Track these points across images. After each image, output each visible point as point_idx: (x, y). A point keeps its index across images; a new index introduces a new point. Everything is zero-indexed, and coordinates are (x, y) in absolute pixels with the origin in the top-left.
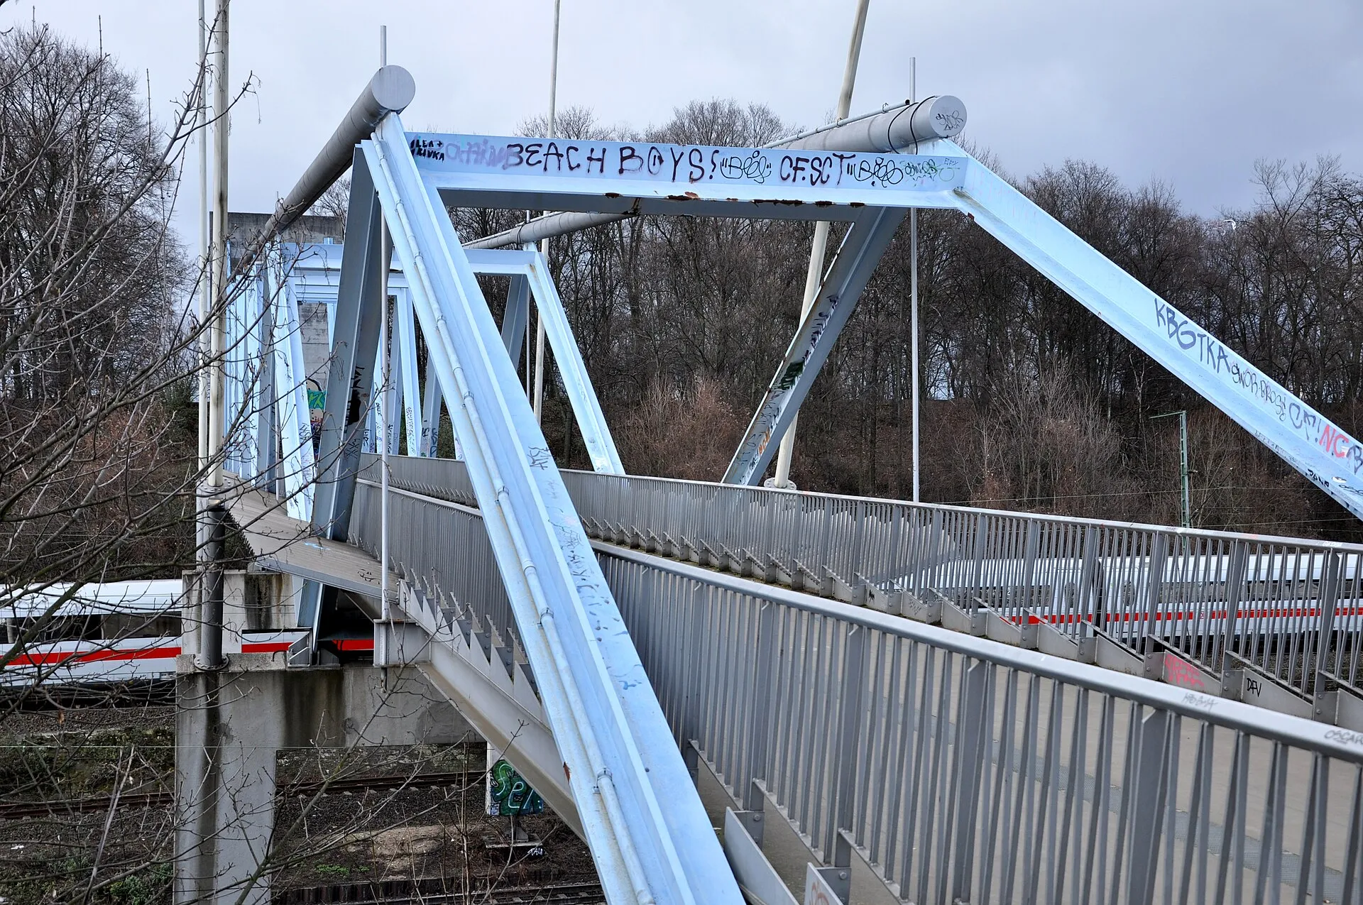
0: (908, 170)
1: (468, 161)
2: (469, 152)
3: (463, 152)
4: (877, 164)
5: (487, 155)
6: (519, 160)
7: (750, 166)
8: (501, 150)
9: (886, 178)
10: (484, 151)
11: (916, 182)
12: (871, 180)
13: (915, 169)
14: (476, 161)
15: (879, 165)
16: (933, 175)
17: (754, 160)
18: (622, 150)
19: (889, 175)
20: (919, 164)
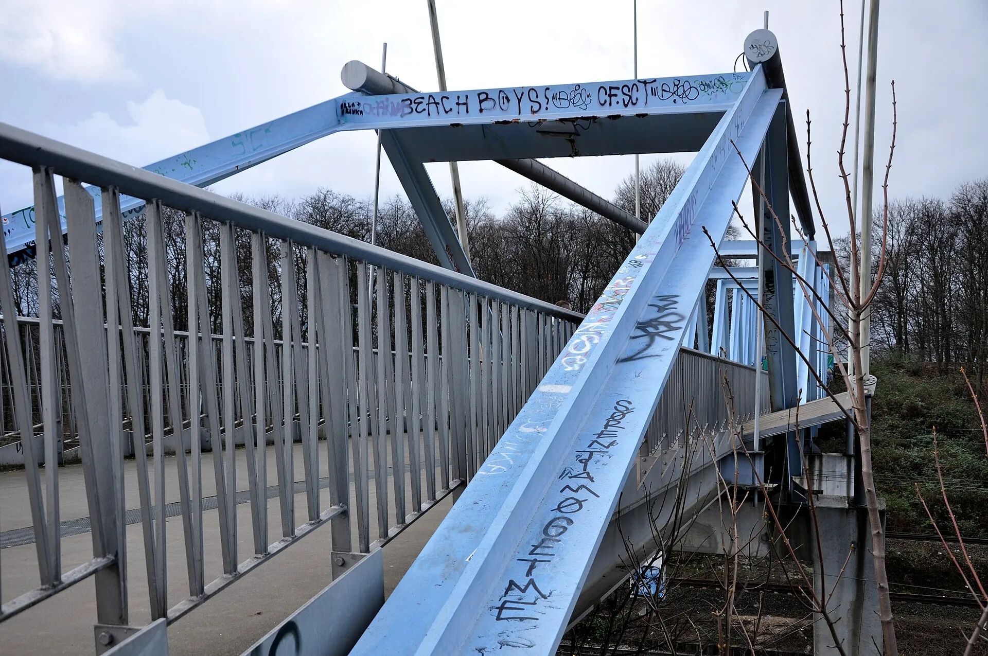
0: (702, 87)
1: (378, 114)
2: (378, 107)
3: (374, 108)
4: (675, 85)
5: (390, 109)
6: (410, 110)
7: (574, 97)
8: (398, 104)
9: (684, 96)
10: (387, 107)
11: (710, 97)
12: (672, 99)
13: (708, 86)
14: (383, 114)
15: (677, 86)
16: (724, 89)
17: (577, 92)
18: (479, 95)
19: (687, 94)
20: (711, 82)
